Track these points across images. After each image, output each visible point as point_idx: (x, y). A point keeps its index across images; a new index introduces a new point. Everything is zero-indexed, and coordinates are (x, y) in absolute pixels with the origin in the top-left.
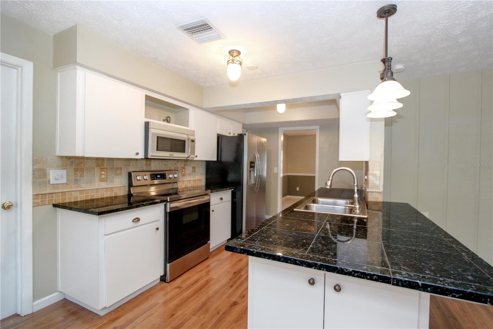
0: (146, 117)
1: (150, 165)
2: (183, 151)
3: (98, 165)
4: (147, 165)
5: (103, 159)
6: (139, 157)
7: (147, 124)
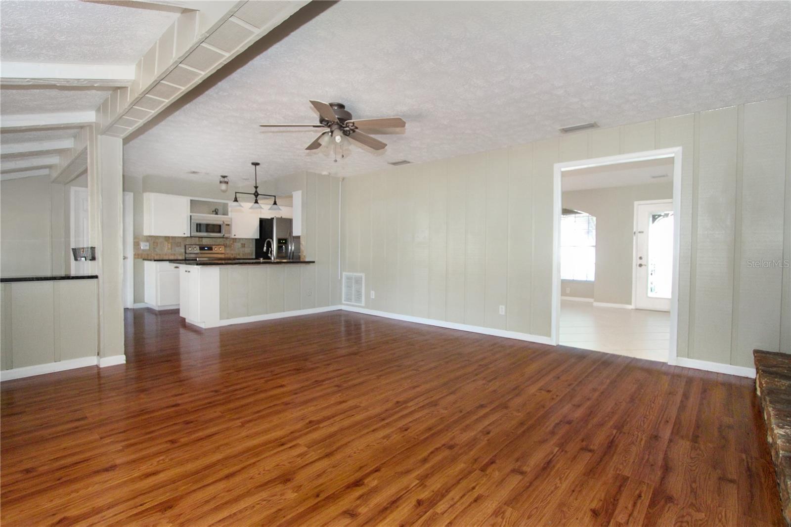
0: (191, 212)
1: (202, 241)
2: (220, 232)
3: (166, 241)
4: (199, 241)
5: (169, 237)
6: (186, 236)
7: (191, 216)
